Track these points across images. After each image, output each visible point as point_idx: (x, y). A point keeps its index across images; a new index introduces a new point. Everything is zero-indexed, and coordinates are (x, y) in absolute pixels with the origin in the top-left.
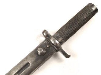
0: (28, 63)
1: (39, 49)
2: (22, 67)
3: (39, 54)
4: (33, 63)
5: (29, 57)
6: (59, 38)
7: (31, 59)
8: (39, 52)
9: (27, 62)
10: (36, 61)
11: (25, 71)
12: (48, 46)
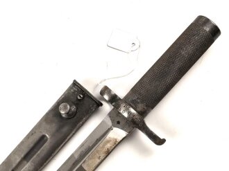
0: (43, 137)
1: (61, 106)
2: (32, 145)
3: (64, 116)
4: (53, 136)
5: (44, 123)
6: (138, 103)
7: (48, 126)
8: (62, 112)
9: (41, 135)
10: (58, 130)
11: (39, 152)
12: (79, 98)
